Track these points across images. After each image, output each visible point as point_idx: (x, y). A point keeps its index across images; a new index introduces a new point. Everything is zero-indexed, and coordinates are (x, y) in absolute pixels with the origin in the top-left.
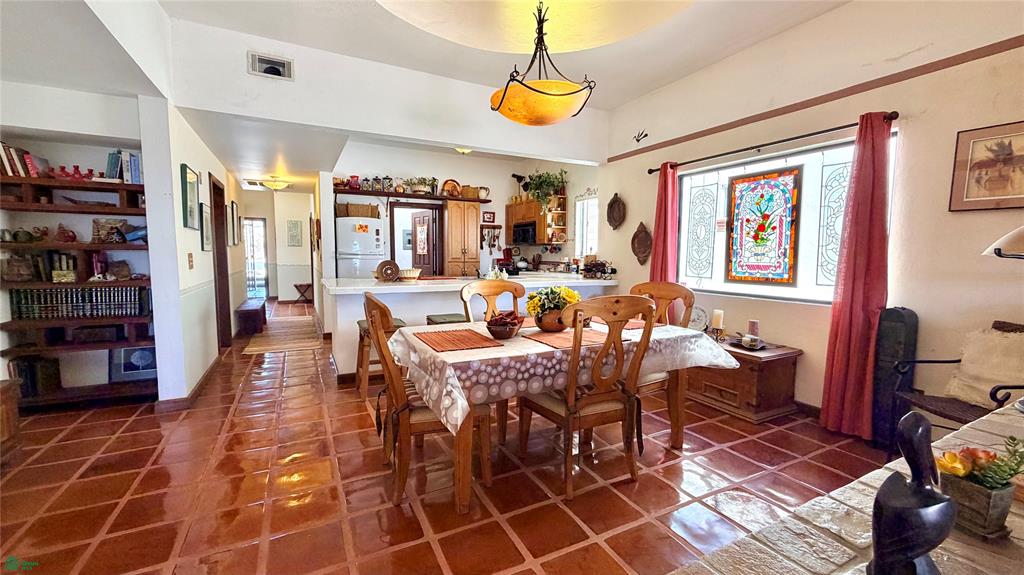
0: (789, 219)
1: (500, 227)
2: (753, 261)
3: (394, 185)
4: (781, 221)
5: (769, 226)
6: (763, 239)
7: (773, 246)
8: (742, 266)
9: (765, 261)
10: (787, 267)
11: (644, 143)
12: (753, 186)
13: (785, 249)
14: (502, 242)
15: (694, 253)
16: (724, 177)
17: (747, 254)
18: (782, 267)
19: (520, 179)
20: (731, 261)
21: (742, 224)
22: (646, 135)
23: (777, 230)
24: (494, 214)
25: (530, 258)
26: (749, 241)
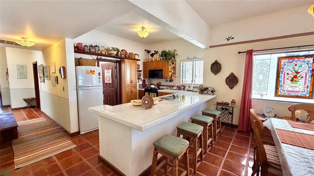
0: (310, 74)
1: (141, 71)
2: (290, 89)
3: (101, 50)
4: (306, 75)
5: (299, 76)
6: (296, 81)
7: (301, 84)
8: (284, 91)
9: (297, 89)
10: (309, 92)
11: (231, 41)
12: (291, 61)
13: (308, 86)
14: (142, 77)
15: (257, 85)
16: (275, 57)
17: (287, 86)
18: (306, 92)
19: (149, 52)
20: (278, 89)
21: (284, 75)
22: (233, 38)
23: (304, 78)
24: (139, 65)
25: (155, 83)
26: (288, 82)
